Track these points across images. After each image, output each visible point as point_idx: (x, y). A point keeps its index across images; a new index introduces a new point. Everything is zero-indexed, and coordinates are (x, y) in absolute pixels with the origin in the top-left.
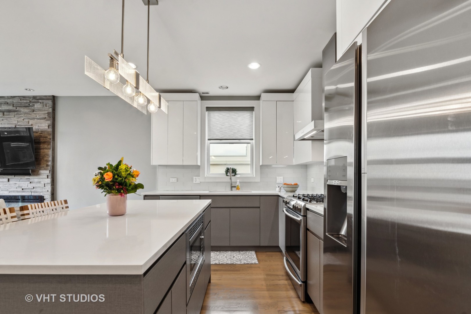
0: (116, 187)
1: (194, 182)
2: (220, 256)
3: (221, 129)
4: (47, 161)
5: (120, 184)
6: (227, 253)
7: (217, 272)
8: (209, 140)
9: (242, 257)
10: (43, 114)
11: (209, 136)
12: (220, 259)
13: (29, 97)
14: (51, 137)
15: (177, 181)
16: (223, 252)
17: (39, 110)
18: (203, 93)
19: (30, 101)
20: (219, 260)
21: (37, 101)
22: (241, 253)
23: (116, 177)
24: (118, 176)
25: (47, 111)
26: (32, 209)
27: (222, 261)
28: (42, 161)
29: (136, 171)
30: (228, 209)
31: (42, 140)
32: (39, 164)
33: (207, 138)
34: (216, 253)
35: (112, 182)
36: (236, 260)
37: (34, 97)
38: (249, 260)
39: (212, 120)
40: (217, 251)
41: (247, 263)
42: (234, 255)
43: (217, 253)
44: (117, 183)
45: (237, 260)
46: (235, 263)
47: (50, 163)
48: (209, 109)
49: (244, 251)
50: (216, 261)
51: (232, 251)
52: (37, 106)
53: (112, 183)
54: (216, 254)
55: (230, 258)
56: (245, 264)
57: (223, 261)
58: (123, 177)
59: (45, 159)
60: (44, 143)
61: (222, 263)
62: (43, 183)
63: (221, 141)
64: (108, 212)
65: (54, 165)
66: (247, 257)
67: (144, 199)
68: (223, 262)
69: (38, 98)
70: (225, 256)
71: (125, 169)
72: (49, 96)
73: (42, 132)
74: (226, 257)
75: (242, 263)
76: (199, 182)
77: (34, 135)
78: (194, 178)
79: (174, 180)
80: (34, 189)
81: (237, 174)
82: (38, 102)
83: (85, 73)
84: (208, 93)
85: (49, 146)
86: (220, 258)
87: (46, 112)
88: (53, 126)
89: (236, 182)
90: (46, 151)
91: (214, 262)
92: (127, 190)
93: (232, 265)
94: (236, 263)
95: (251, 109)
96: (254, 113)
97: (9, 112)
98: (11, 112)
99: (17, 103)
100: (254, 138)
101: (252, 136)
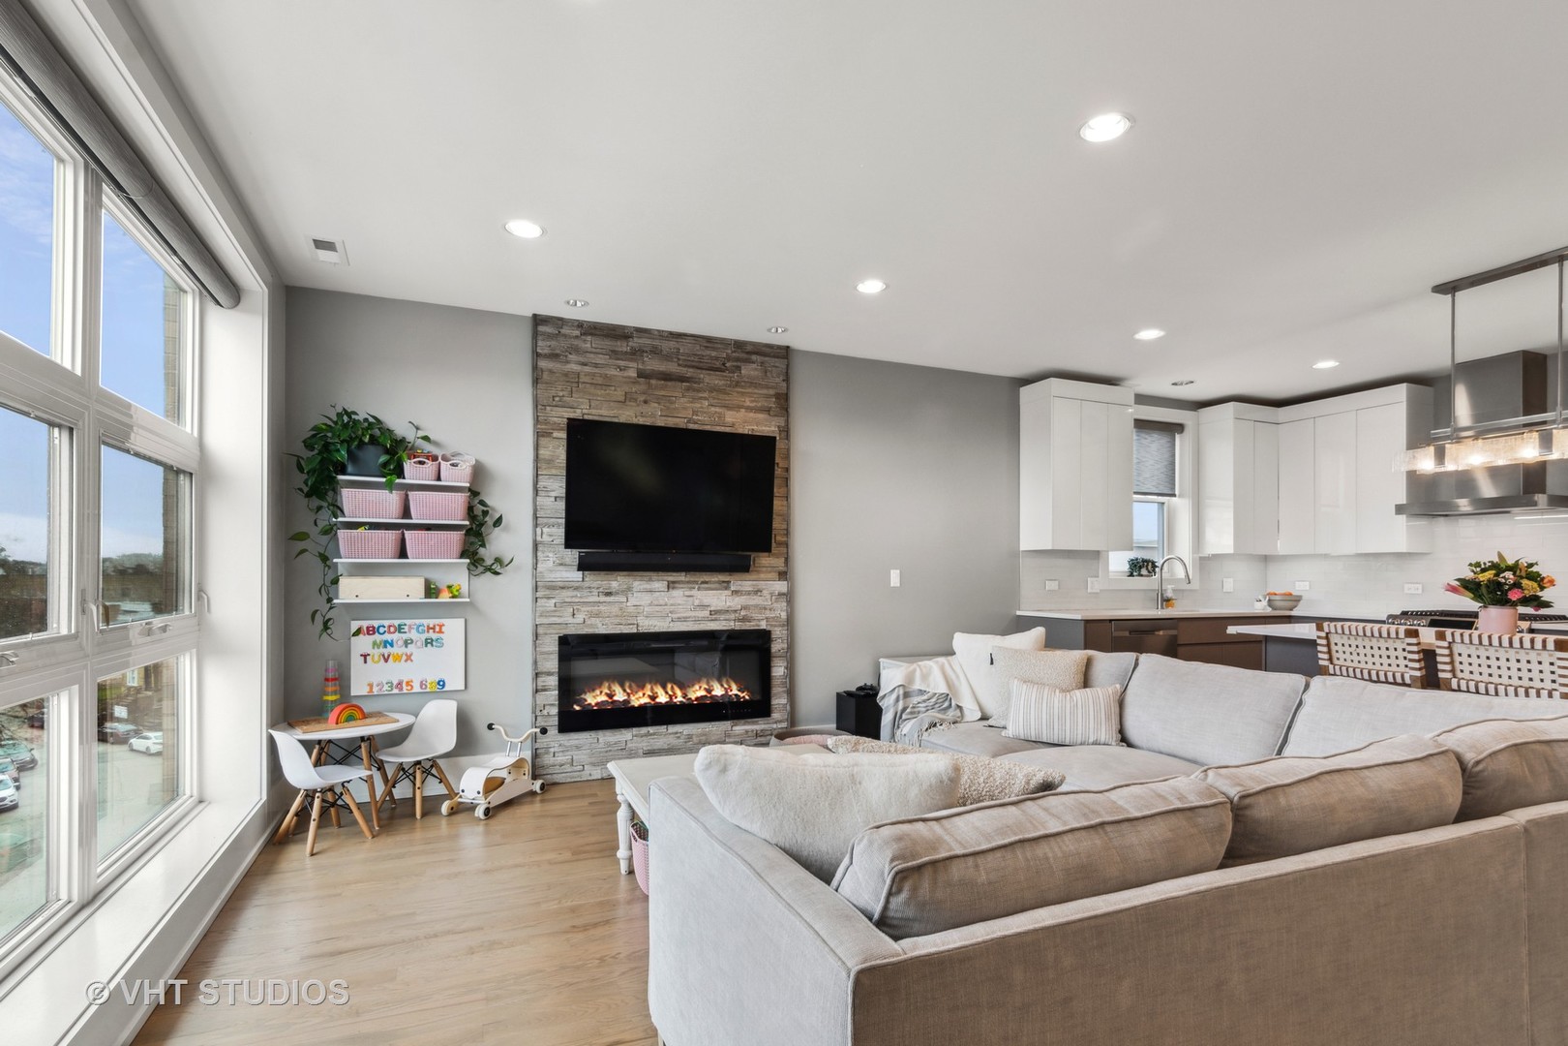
1: (1089, 590)
10: (762, 396)
13: (724, 343)
14: (786, 464)
15: (1059, 589)
17: (753, 384)
19: (727, 354)
21: (748, 357)
25: (774, 388)
37: (739, 346)
47: (785, 538)
52: (748, 371)
62: (766, 594)
69: (750, 348)
76: (1099, 591)
78: (1089, 580)
79: (1054, 585)
82: (751, 361)
85: (783, 489)
87: (772, 392)
95: (1179, 428)
96: (1177, 436)
97: (665, 380)
98: (671, 380)
99: (689, 355)
100: (1177, 493)
101: (1173, 488)
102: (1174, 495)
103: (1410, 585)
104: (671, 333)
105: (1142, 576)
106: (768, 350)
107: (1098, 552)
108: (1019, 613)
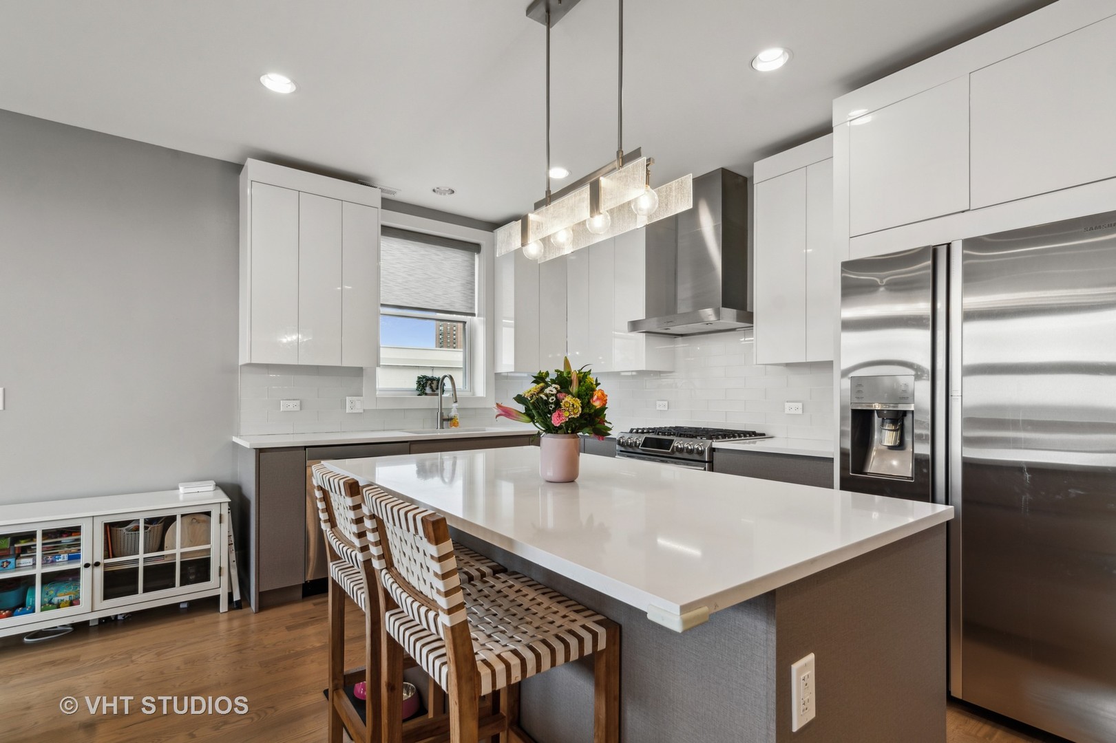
3: (406, 282)
95: (475, 248)
96: (476, 256)
100: (476, 312)
101: (473, 308)
102: (473, 315)
103: (661, 403)
105: (426, 394)
107: (361, 369)
108: (235, 439)
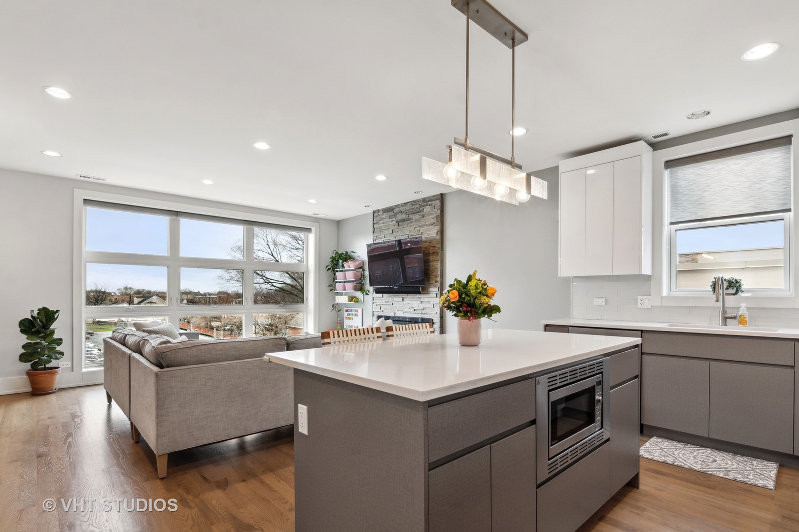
0: (463, 309)
1: (639, 306)
2: (682, 452)
4: (436, 276)
5: (469, 305)
6: (700, 451)
7: (662, 476)
8: (672, 224)
9: (734, 467)
10: (431, 219)
11: (672, 216)
12: (680, 458)
13: (419, 201)
14: (439, 246)
15: (606, 304)
16: (692, 446)
17: (429, 214)
18: (655, 137)
19: (420, 205)
20: (676, 458)
21: (426, 203)
22: (738, 458)
23: (464, 296)
24: (467, 295)
25: (435, 213)
26: (396, 330)
27: (681, 462)
28: (432, 276)
29: (492, 289)
30: (708, 362)
31: (431, 250)
32: (429, 280)
33: (667, 219)
34: (675, 443)
35: (459, 302)
36: (715, 468)
37: (424, 200)
38: (751, 477)
39: (679, 184)
40: (680, 441)
41: (742, 480)
42: (717, 459)
43: (679, 445)
44: (465, 304)
45: (720, 468)
46: (710, 473)
47: (439, 279)
48: (669, 164)
49: (747, 456)
50: (668, 458)
51: (716, 449)
52: (427, 209)
53: (459, 304)
54: (674, 446)
55: (703, 461)
56: (735, 480)
57: (683, 461)
58: (472, 296)
59: (434, 274)
60: (433, 253)
61: (679, 464)
62: (432, 303)
63: (703, 222)
64: (459, 341)
65: (443, 280)
66: (748, 468)
67: (545, 330)
68: (683, 463)
69: (427, 200)
70: (695, 454)
71: (475, 285)
72: (437, 195)
73: (431, 241)
74: (695, 457)
75: (727, 477)
76: (650, 307)
77: (424, 245)
78: (639, 298)
79: (601, 302)
80: (424, 310)
81: (743, 291)
82: (427, 205)
83: (423, 177)
84: (666, 134)
85: (438, 257)
86: (681, 455)
87: (435, 216)
88: (442, 232)
89: (738, 308)
90: (435, 263)
91: (663, 458)
92: (477, 313)
93: (704, 474)
94: (715, 472)
97: (403, 222)
98: (405, 221)
99: (409, 210)
104: (404, 203)
106: (433, 198)
